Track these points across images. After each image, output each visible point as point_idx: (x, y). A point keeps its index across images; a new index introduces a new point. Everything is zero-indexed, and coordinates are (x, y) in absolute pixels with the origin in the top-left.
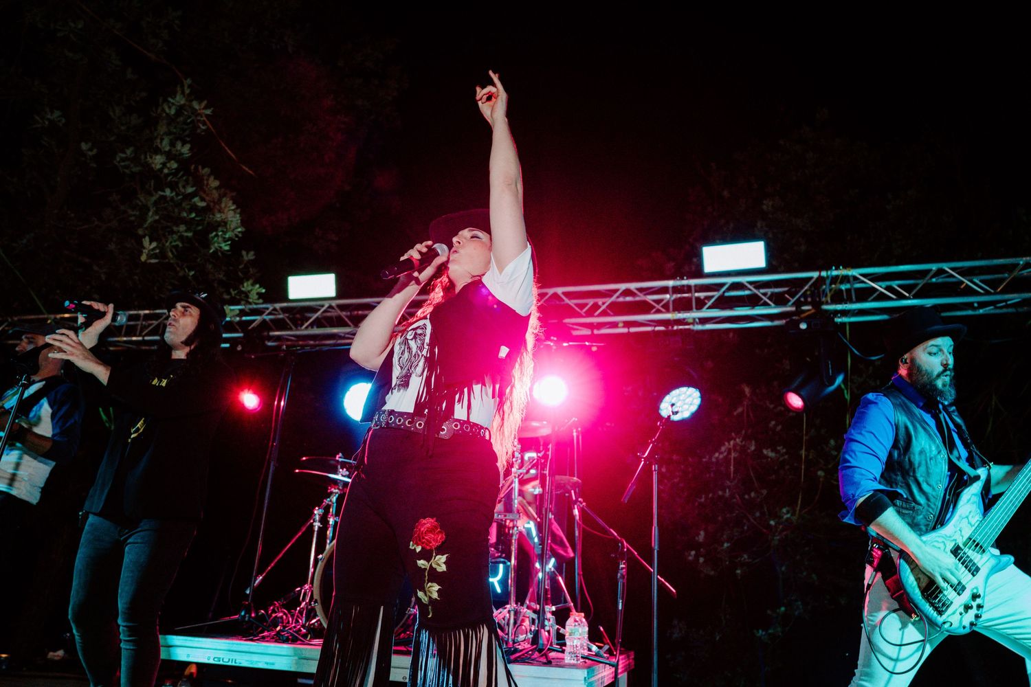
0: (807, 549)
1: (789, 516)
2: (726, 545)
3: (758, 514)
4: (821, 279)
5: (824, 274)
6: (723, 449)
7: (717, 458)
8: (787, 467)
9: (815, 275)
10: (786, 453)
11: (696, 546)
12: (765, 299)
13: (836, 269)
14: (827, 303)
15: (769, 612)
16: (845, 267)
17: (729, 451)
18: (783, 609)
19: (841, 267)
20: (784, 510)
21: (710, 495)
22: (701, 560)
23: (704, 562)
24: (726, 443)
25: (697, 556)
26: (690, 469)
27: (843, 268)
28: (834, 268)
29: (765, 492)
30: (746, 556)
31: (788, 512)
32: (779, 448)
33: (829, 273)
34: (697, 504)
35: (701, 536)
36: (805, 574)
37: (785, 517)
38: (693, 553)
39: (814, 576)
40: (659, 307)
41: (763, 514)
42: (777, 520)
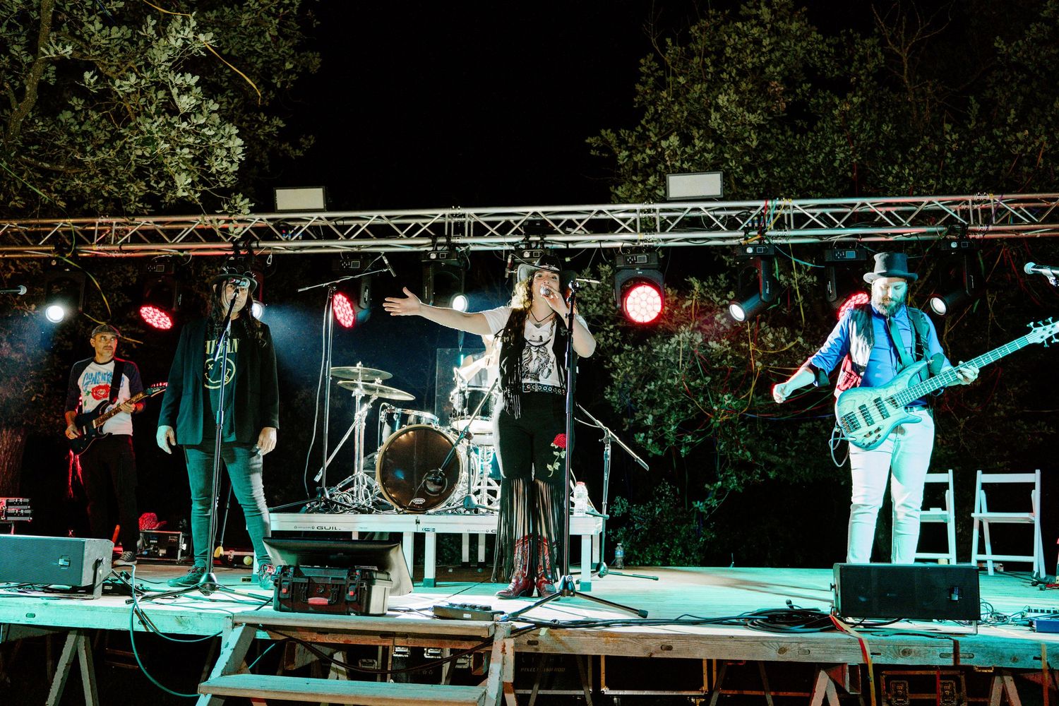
0: (743, 430)
1: (729, 402)
2: (673, 428)
3: (701, 400)
4: (766, 208)
5: (769, 203)
6: (673, 340)
7: (667, 349)
8: (729, 357)
9: (762, 204)
10: (729, 345)
11: (645, 429)
12: (717, 222)
13: (780, 200)
14: (770, 230)
15: (707, 486)
17: (679, 343)
18: (720, 483)
20: (726, 397)
21: (659, 383)
22: (650, 441)
23: (653, 443)
24: (676, 336)
25: (646, 438)
26: (641, 358)
29: (708, 379)
30: (690, 437)
31: (729, 398)
32: (723, 340)
33: (774, 202)
34: (646, 390)
35: (649, 420)
36: (740, 452)
37: (726, 402)
38: (643, 435)
39: (748, 454)
40: (624, 226)
41: (706, 399)
42: (719, 405)
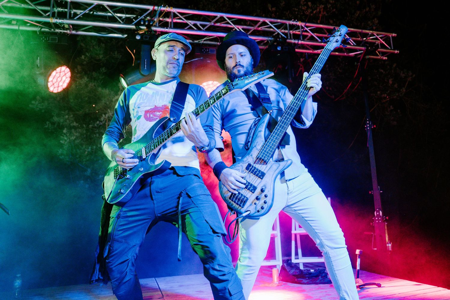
4: (154, 11)
5: (156, 8)
7: (98, 125)
9: (151, 8)
13: (164, 7)
14: (155, 26)
16: (169, 6)
19: (167, 6)
24: (104, 115)
27: (168, 6)
28: (163, 5)
33: (159, 8)
